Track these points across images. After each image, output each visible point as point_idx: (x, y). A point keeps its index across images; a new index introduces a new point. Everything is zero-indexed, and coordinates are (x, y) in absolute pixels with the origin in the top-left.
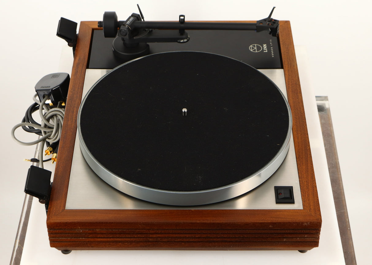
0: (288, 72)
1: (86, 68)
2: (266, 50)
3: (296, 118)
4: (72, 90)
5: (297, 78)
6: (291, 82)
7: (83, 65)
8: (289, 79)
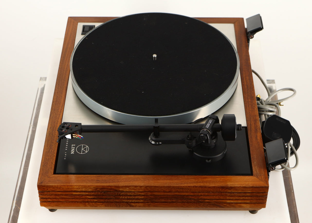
0: (58, 122)
1: (248, 128)
2: (73, 146)
3: (64, 80)
4: (254, 105)
5: (51, 115)
6: (58, 111)
7: (251, 131)
8: (59, 115)
